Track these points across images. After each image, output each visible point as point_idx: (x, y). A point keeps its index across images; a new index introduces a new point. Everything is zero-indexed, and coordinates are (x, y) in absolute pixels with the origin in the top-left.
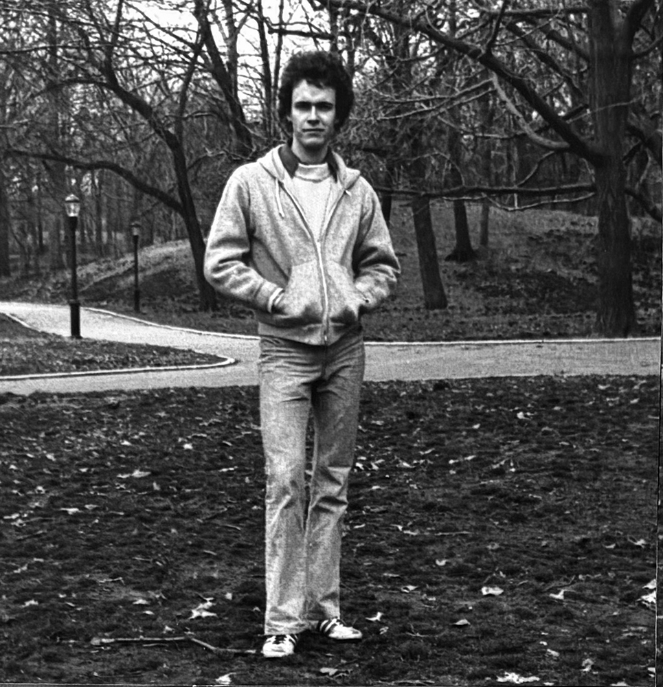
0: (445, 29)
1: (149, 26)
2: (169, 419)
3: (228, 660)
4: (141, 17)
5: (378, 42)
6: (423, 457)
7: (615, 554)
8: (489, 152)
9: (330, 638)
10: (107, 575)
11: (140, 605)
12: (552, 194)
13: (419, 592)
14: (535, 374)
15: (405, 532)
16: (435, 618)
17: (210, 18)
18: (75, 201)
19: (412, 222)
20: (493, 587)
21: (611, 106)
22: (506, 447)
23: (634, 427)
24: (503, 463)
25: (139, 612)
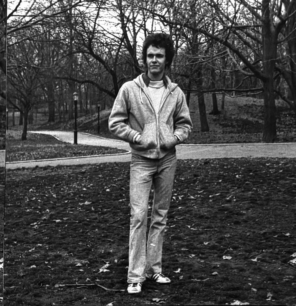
0: (211, 32)
1: (105, 32)
2: (103, 178)
3: (112, 295)
4: (103, 29)
5: (187, 38)
6: (200, 194)
7: (277, 239)
8: (225, 77)
9: (158, 283)
10: (67, 252)
11: (79, 266)
12: (247, 92)
13: (197, 258)
14: (240, 157)
15: (191, 229)
16: (204, 271)
17: (127, 29)
18: (76, 95)
19: (197, 101)
20: (228, 256)
21: (269, 60)
22: (232, 190)
23: (281, 182)
24: (230, 197)
25: (77, 270)
